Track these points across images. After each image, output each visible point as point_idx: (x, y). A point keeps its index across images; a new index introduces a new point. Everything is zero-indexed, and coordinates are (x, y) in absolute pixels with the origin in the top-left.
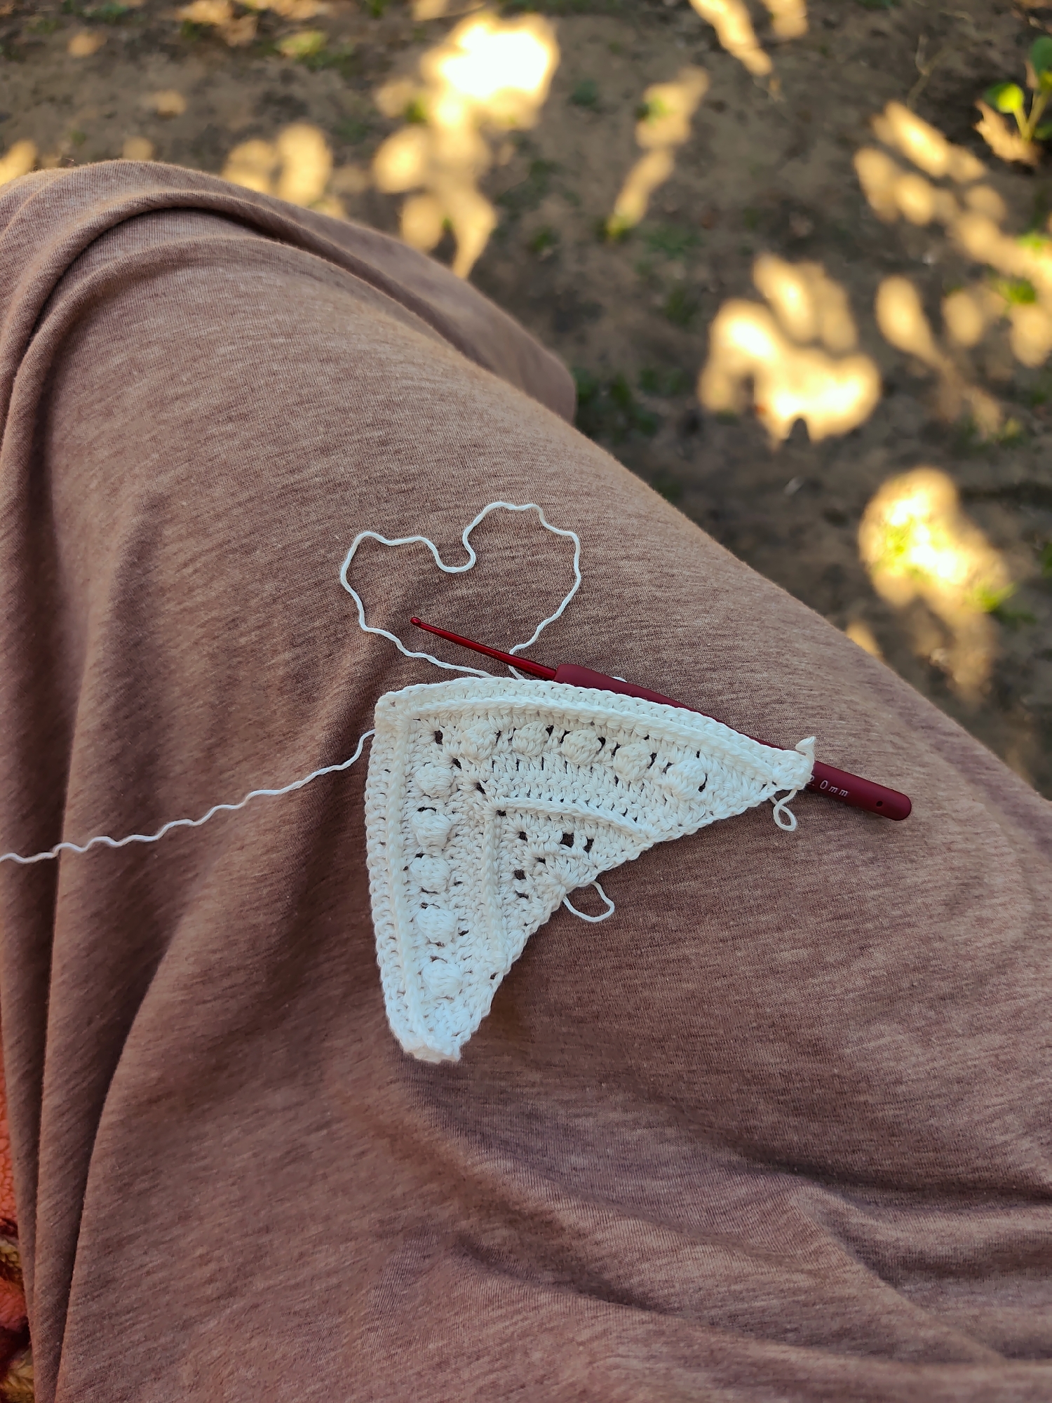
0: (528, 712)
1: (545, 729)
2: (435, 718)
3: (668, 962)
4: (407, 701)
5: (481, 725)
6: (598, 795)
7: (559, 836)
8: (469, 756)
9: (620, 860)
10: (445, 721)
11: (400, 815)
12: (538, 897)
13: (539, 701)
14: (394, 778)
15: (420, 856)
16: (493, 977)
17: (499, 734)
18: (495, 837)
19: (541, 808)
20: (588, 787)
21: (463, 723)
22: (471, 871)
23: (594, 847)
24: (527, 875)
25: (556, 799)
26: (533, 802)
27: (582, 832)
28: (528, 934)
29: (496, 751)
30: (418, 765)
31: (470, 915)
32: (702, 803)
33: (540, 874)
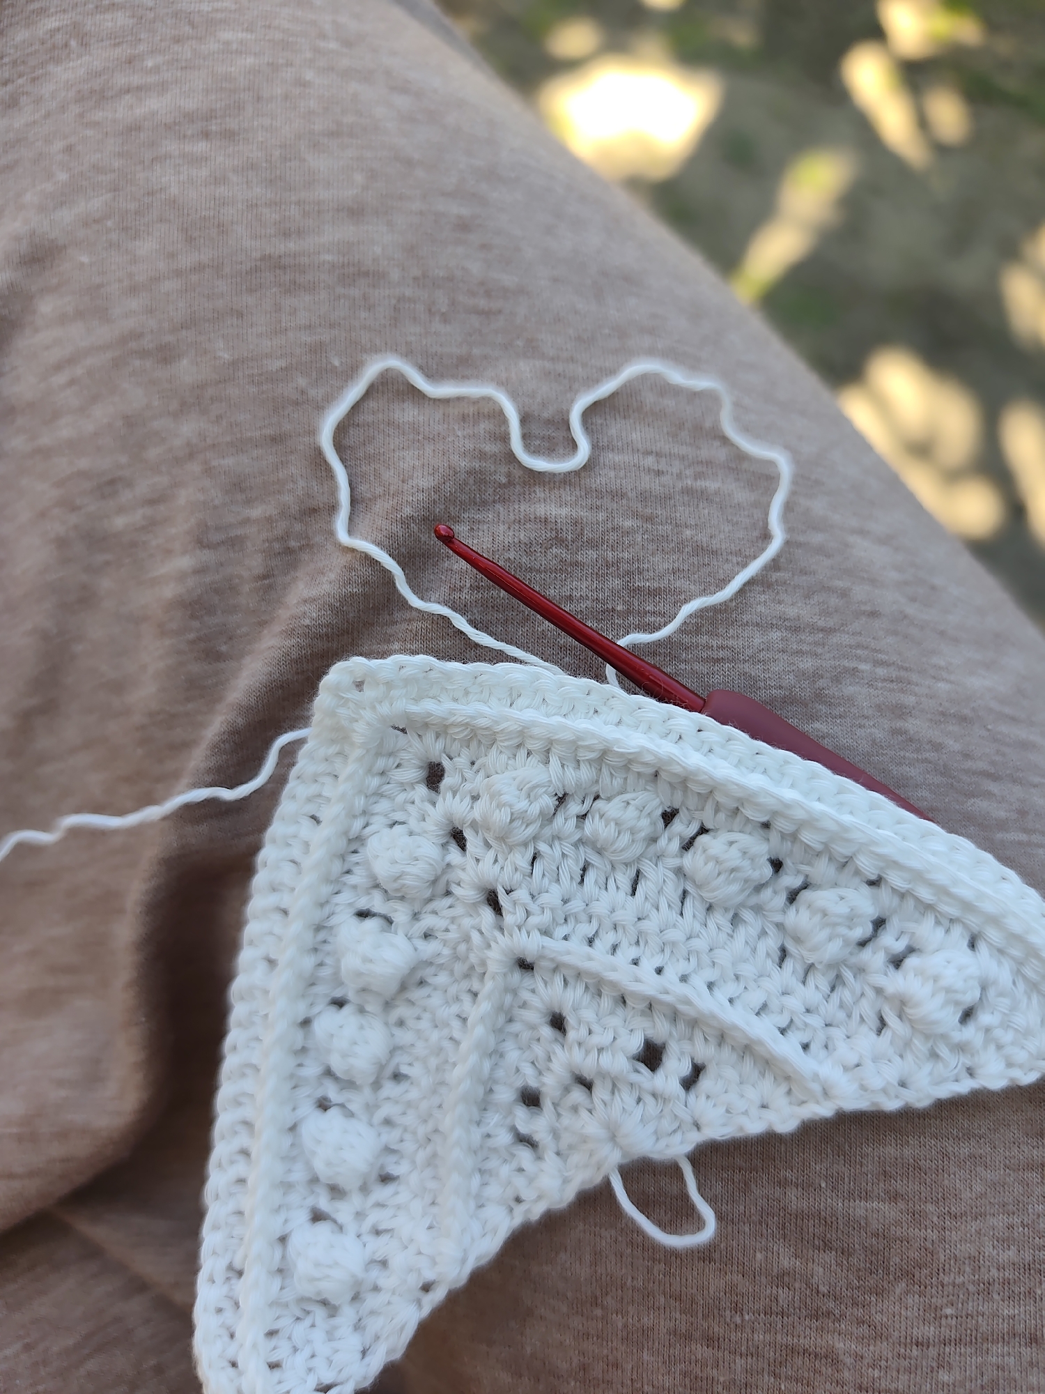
0: (636, 768)
1: (660, 811)
2: (438, 736)
3: (793, 1350)
4: (389, 685)
5: (530, 771)
6: (737, 977)
7: (635, 1044)
8: (488, 829)
9: (754, 1127)
10: (456, 746)
11: (318, 915)
12: (558, 1154)
13: (666, 748)
14: (322, 840)
15: (339, 1003)
16: (426, 1288)
17: (562, 800)
18: (500, 1008)
19: (612, 976)
20: (723, 957)
21: (493, 758)
22: (433, 1062)
23: (705, 1083)
24: (547, 1103)
25: (648, 965)
26: (597, 960)
27: (687, 1046)
28: (517, 1220)
29: (547, 832)
30: (378, 823)
31: (409, 1146)
32: (961, 1048)
33: (575, 1109)
